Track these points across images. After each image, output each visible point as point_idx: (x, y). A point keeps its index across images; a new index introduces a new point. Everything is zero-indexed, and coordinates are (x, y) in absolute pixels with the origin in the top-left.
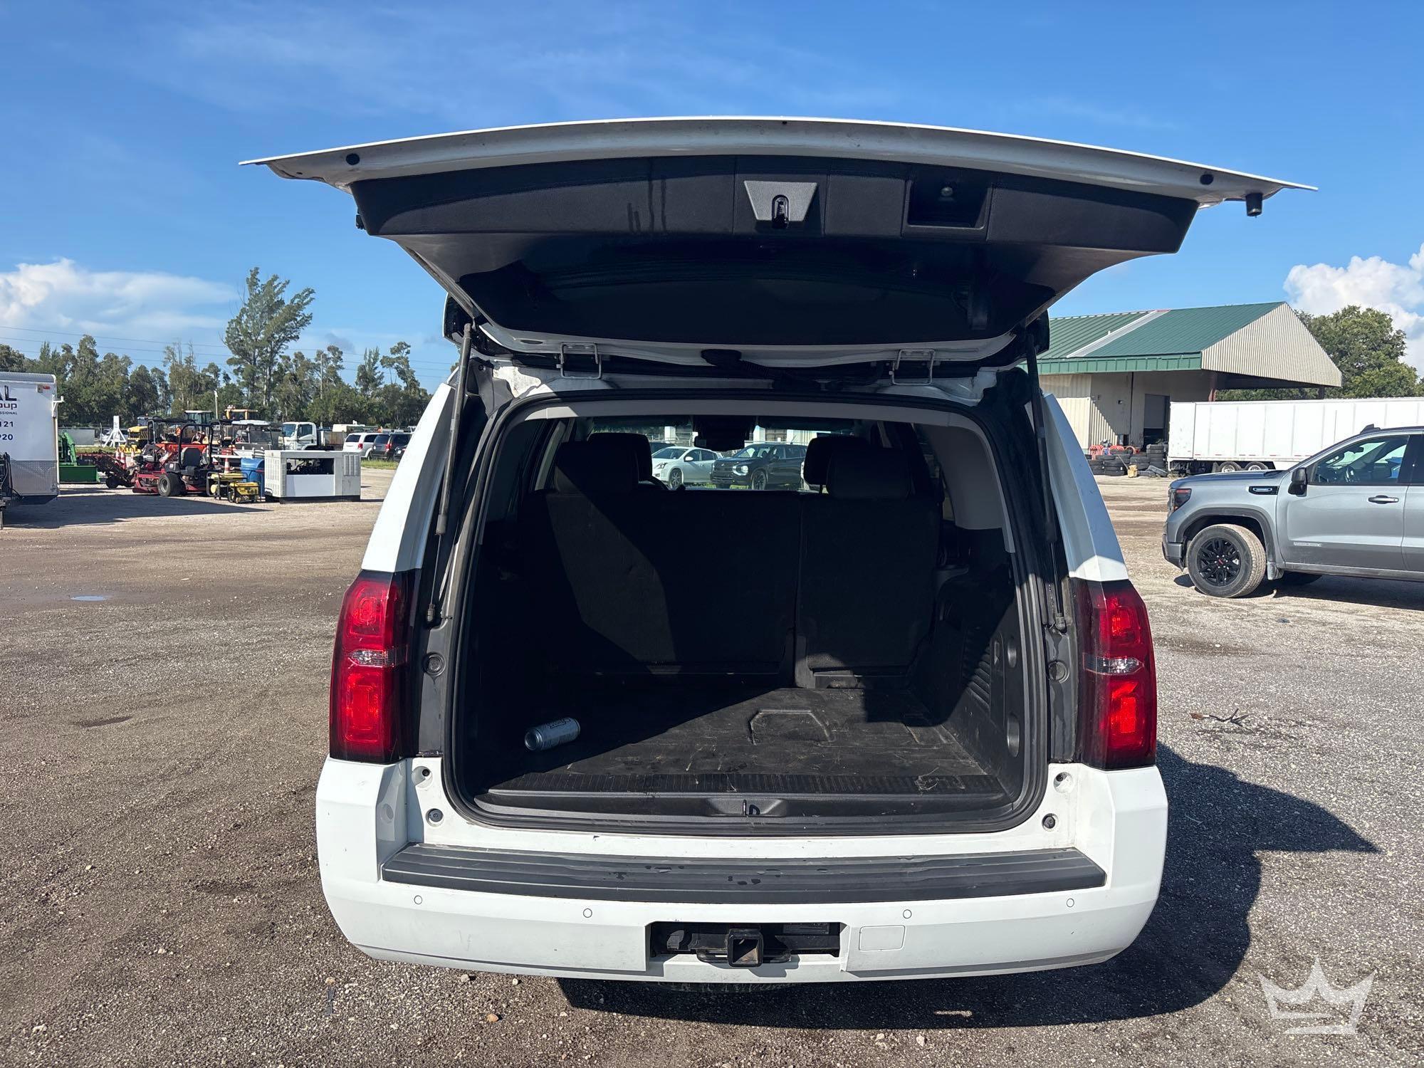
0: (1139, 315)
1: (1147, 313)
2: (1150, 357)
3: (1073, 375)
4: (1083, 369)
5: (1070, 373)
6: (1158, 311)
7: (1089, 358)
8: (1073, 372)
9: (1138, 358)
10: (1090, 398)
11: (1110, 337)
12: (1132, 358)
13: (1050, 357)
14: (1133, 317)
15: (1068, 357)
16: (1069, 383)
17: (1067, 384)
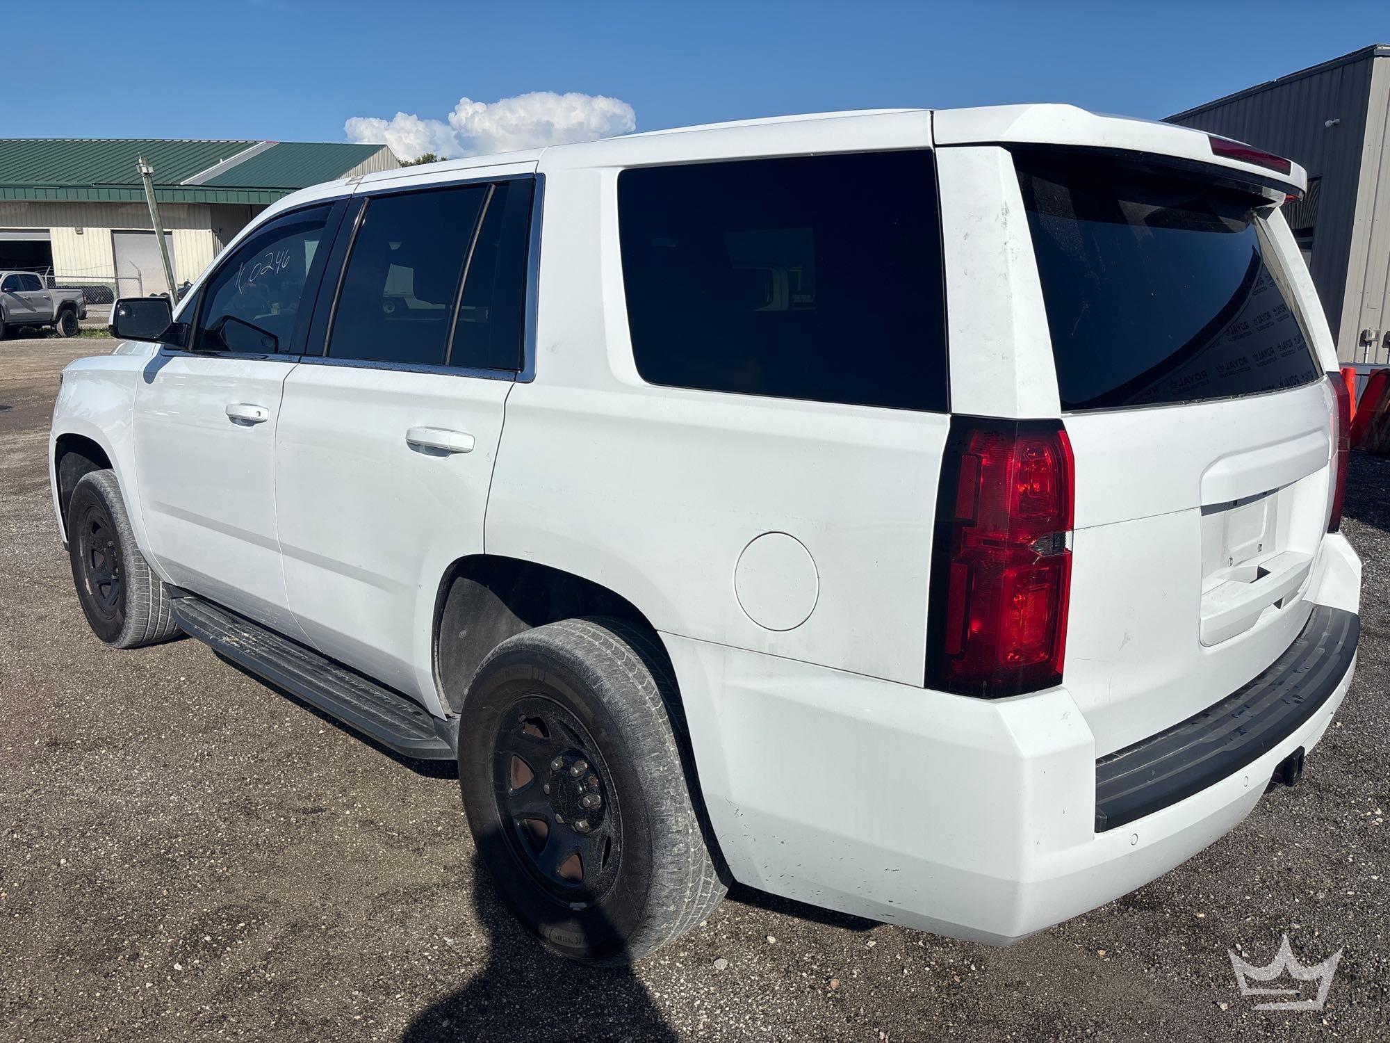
0: (247, 145)
1: (256, 143)
2: (272, 190)
3: (189, 204)
4: (200, 198)
5: (186, 202)
6: (267, 142)
7: (205, 187)
8: (190, 202)
9: (260, 190)
10: (211, 230)
11: (224, 165)
12: (254, 189)
13: (161, 183)
14: (241, 147)
15: (182, 184)
16: (185, 214)
17: (183, 214)
